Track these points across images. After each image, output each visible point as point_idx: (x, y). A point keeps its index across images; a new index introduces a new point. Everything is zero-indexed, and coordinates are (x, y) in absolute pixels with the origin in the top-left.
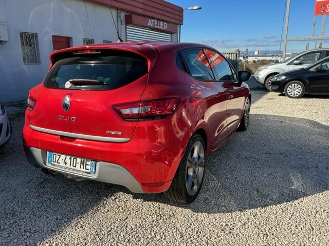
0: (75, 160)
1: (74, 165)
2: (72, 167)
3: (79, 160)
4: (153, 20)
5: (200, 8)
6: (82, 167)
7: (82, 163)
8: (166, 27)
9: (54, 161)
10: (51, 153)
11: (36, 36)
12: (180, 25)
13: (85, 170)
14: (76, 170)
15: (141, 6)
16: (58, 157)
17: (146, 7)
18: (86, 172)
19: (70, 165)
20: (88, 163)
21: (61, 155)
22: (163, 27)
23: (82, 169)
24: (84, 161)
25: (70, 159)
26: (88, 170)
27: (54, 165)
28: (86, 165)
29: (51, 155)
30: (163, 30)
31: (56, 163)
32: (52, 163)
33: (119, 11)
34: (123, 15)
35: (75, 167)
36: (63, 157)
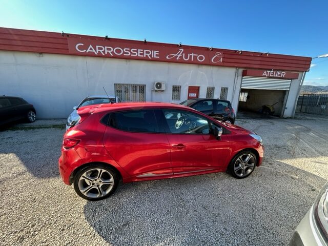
4: (269, 71)
8: (283, 75)
11: (180, 87)
12: (306, 72)
22: (280, 75)
30: (280, 78)
33: (237, 69)
34: (241, 70)
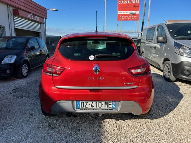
0: (100, 103)
1: (100, 106)
2: (98, 108)
3: (103, 103)
4: (31, 14)
5: (57, 10)
6: (106, 106)
7: (106, 104)
9: (82, 106)
10: (78, 102)
12: (45, 19)
13: (108, 108)
14: (102, 109)
15: (23, 4)
16: (85, 104)
17: (26, 6)
18: (109, 109)
19: (97, 107)
20: (110, 103)
21: (88, 102)
22: (37, 19)
23: (106, 108)
24: (107, 102)
25: (96, 103)
26: (111, 107)
27: (83, 109)
28: (109, 104)
29: (79, 103)
30: (37, 21)
31: (84, 108)
32: (81, 108)
33: (9, 6)
34: (11, 9)
35: (101, 107)
36: (90, 103)
